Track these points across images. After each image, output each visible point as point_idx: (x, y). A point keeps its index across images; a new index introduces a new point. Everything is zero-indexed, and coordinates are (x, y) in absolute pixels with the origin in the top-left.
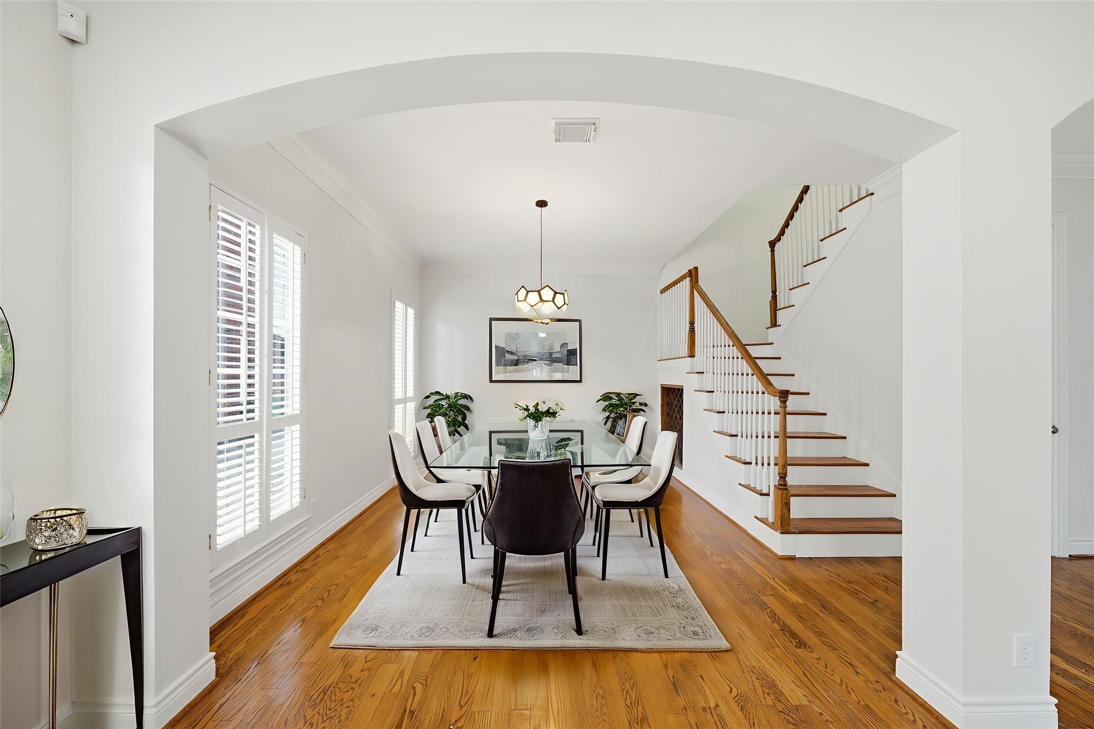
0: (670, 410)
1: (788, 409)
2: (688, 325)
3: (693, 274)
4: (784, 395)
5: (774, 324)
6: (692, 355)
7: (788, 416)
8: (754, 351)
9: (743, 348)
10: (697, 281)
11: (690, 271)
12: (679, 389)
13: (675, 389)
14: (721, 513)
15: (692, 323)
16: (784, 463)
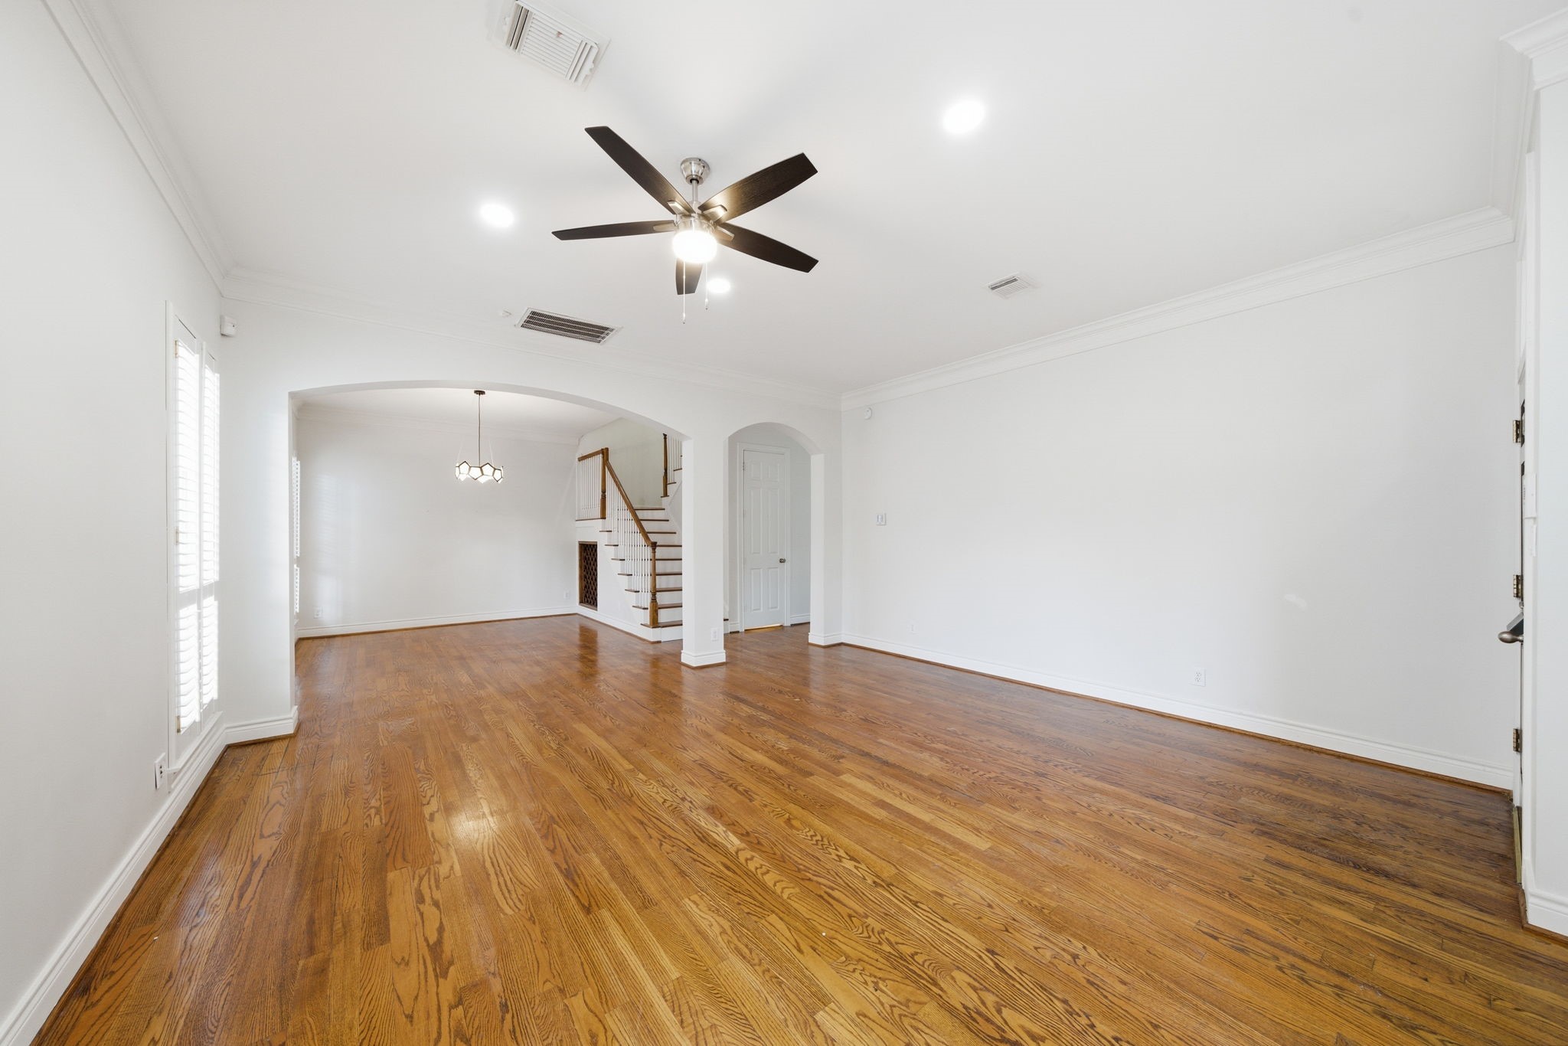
0: (587, 564)
1: (657, 557)
2: (601, 493)
3: (605, 453)
4: (654, 545)
5: (666, 495)
6: (603, 517)
7: (657, 562)
8: (641, 514)
9: (633, 511)
10: (608, 459)
11: (602, 449)
12: (594, 545)
13: (590, 545)
14: (622, 631)
15: (604, 492)
16: (655, 592)
